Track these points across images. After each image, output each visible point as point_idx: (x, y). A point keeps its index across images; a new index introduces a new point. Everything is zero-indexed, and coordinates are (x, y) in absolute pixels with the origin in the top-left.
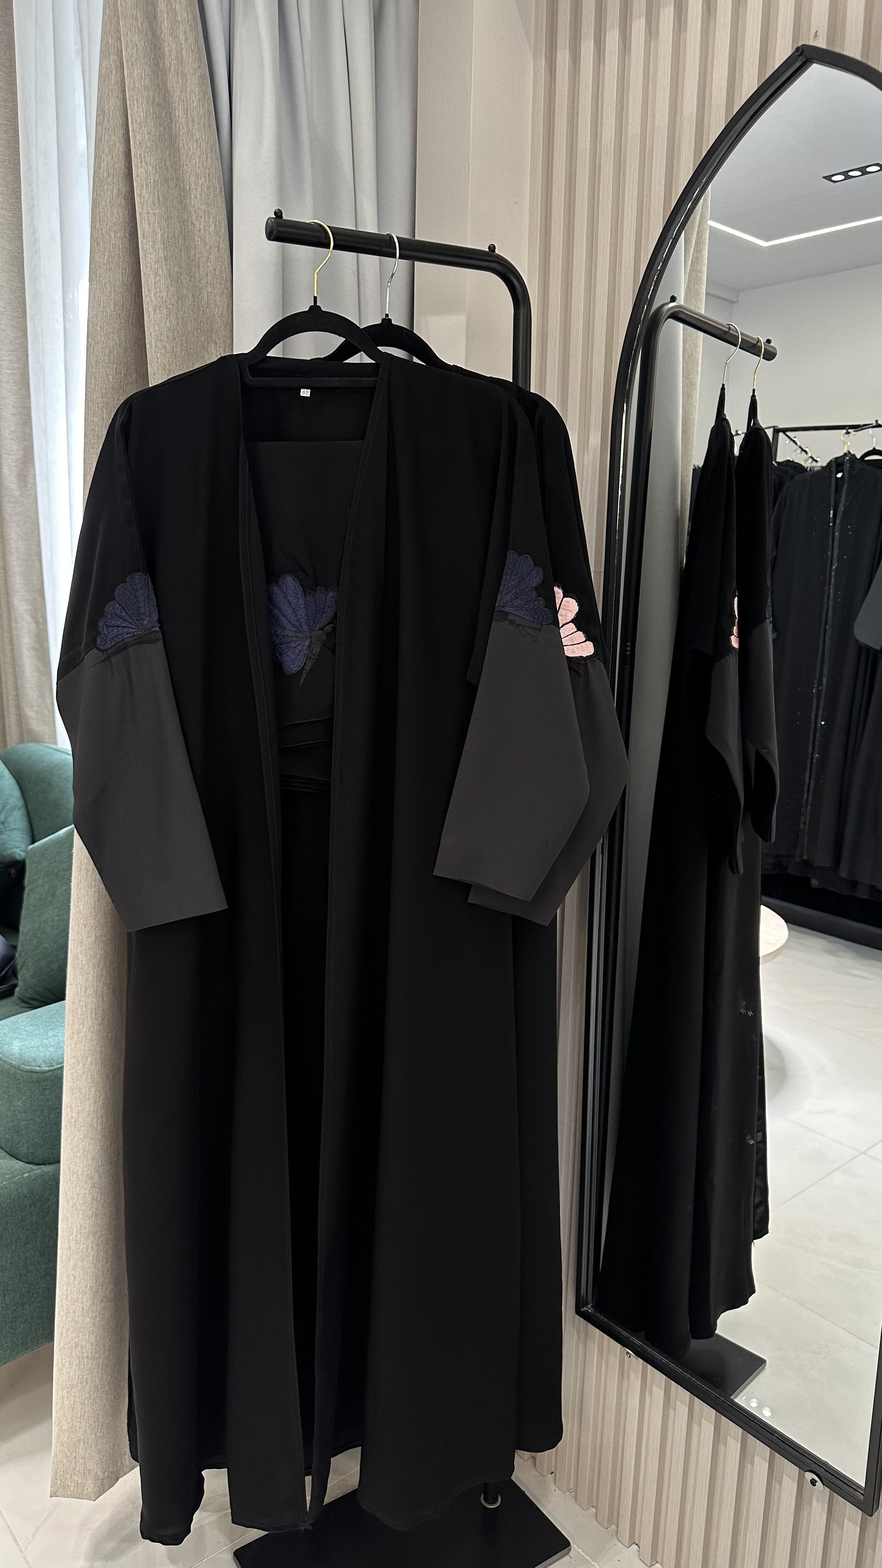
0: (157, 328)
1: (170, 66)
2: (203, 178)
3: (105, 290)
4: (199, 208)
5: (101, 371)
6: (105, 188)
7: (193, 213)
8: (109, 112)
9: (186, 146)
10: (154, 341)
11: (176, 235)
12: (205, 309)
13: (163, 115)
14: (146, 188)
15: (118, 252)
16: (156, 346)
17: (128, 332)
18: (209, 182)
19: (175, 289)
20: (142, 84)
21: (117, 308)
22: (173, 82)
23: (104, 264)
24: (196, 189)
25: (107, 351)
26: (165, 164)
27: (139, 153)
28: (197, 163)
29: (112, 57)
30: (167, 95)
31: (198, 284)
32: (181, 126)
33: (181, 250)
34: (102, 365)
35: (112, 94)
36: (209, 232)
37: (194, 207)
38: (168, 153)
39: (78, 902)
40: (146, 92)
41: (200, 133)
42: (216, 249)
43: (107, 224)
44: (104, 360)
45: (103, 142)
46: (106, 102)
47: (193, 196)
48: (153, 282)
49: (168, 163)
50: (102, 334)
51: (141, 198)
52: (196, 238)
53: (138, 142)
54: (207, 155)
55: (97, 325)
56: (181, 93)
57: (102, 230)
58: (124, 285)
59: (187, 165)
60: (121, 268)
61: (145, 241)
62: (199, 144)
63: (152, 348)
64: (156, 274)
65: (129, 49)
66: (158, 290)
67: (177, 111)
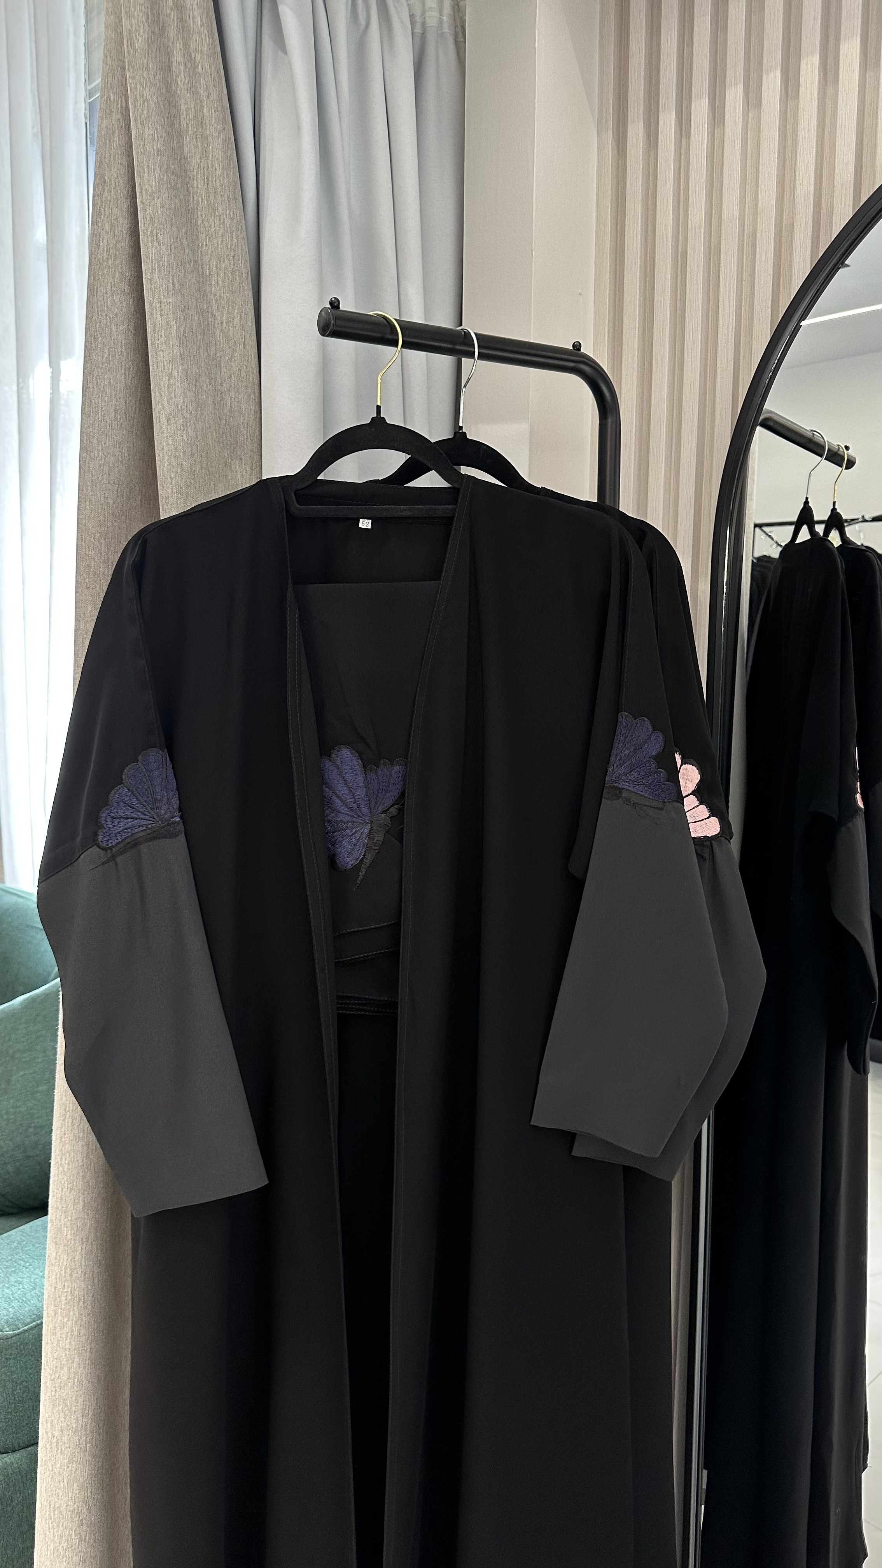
0: (170, 442)
1: (188, 127)
2: (226, 261)
3: (104, 395)
4: (220, 296)
5: (99, 494)
6: (105, 272)
7: (214, 302)
8: (110, 181)
9: (206, 223)
10: (166, 458)
11: (194, 328)
12: (227, 418)
13: (179, 185)
14: (158, 272)
15: (120, 349)
16: (170, 464)
17: (131, 445)
18: (234, 265)
19: (193, 395)
20: (155, 147)
21: (119, 417)
22: (190, 146)
23: (103, 363)
24: (218, 275)
25: (106, 469)
26: (182, 244)
27: (150, 229)
28: (220, 243)
29: (114, 114)
30: (183, 161)
31: (219, 387)
32: (200, 199)
33: (200, 347)
34: (100, 486)
35: (114, 159)
36: (233, 324)
37: (215, 295)
38: (184, 231)
39: (61, 1159)
40: (159, 157)
41: (224, 207)
42: (241, 347)
43: (106, 315)
44: (102, 479)
45: (102, 217)
46: (107, 169)
47: (213, 283)
48: (166, 385)
49: (185, 242)
50: (100, 448)
51: (151, 284)
52: (217, 332)
53: (148, 218)
54: (232, 233)
55: (93, 437)
56: (201, 159)
57: (100, 322)
58: (127, 389)
59: (206, 245)
60: (124, 367)
61: (156, 335)
62: (222, 221)
63: (164, 466)
64: (170, 376)
65: (138, 104)
66: (173, 395)
67: (195, 181)
